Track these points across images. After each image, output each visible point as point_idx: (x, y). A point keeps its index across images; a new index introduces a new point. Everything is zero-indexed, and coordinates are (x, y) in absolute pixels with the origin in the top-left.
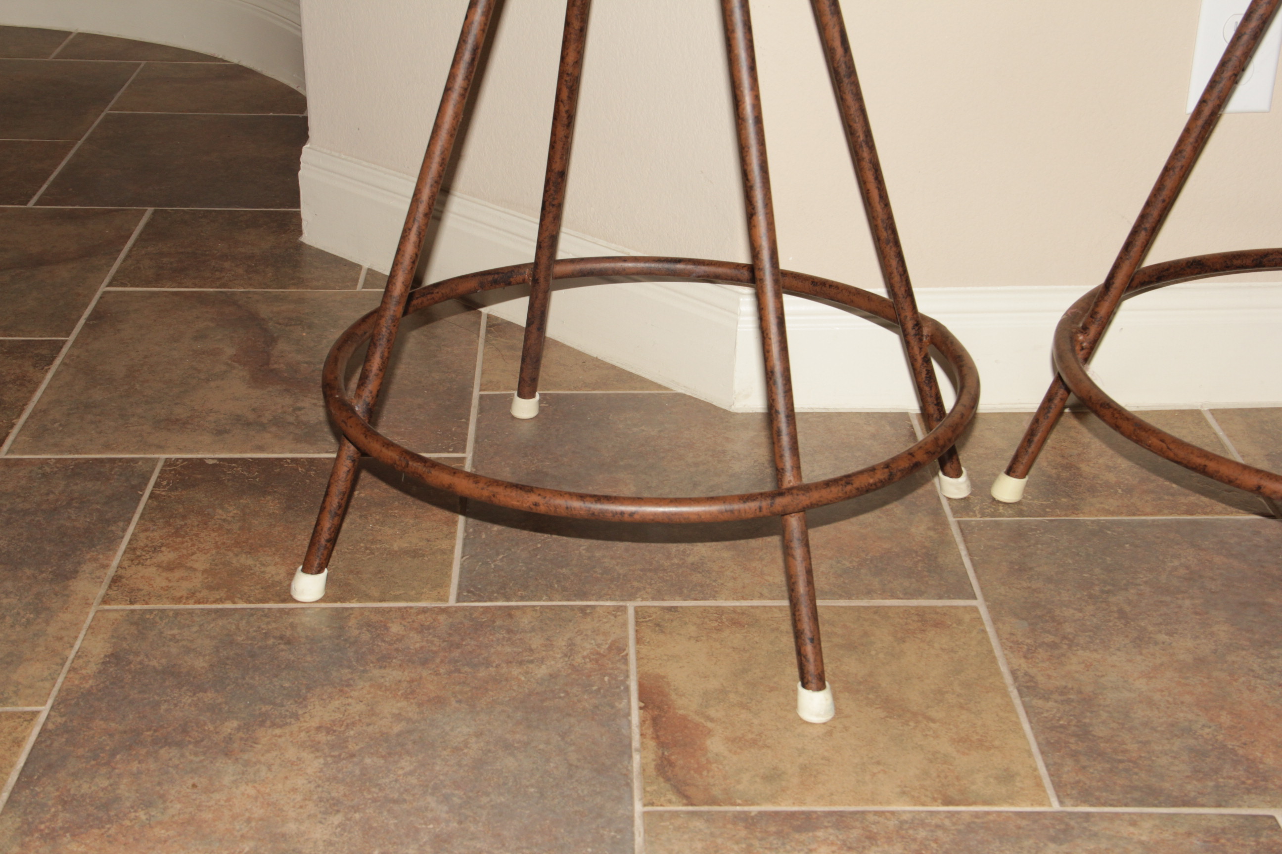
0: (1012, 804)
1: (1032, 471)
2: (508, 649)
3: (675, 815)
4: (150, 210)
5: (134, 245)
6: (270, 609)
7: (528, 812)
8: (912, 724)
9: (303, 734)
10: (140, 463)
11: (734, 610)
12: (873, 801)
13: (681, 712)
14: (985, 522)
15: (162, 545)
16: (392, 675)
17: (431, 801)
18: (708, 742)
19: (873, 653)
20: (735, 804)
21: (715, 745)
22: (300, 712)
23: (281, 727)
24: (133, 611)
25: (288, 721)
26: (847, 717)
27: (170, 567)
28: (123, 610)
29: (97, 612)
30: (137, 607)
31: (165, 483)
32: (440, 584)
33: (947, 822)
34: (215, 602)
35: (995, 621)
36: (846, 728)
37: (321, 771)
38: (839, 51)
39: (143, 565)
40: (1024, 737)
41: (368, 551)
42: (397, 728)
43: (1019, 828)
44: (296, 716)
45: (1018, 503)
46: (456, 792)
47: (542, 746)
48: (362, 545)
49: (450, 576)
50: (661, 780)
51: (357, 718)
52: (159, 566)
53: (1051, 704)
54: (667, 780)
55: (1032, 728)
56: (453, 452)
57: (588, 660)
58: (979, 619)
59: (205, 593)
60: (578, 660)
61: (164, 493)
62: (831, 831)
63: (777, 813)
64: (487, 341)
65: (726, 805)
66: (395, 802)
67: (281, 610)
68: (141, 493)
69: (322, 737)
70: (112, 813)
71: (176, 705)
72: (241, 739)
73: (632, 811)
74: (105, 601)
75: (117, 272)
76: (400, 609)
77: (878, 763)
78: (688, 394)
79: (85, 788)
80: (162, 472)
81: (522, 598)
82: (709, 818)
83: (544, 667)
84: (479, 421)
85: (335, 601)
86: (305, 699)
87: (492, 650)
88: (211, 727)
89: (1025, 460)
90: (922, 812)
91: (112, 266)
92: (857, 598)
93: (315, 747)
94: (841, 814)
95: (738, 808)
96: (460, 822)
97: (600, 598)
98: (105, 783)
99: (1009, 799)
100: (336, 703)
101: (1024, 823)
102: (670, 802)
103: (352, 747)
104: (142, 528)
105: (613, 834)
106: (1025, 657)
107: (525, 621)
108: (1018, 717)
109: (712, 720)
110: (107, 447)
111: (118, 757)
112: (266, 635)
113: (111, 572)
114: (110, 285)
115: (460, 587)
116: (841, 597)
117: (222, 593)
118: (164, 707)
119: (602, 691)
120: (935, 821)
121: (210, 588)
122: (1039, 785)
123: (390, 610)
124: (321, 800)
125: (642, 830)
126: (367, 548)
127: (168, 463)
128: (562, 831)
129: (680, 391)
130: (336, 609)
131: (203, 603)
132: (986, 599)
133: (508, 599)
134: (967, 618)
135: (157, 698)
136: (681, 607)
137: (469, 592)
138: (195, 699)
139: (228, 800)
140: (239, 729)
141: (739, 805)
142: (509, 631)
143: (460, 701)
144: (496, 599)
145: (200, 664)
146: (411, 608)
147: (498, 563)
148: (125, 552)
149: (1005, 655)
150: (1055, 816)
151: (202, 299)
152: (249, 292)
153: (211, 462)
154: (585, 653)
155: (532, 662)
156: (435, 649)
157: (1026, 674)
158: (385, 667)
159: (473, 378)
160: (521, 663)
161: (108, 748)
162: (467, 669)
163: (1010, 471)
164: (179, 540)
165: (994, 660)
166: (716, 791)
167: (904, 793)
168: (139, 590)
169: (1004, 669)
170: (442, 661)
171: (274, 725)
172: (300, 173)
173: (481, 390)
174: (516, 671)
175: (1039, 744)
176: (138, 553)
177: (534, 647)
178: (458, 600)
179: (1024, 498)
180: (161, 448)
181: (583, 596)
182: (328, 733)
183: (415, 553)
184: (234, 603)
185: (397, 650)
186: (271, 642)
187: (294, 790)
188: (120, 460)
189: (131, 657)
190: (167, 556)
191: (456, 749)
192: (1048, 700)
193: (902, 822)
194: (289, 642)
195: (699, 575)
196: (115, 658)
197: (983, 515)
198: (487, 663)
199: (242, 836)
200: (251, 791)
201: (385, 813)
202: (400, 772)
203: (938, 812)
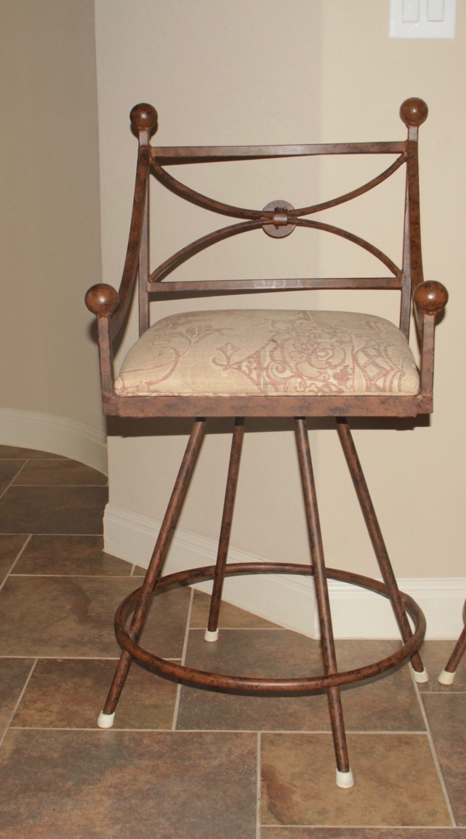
0: (434, 825)
1: (459, 669)
2: (200, 752)
3: (275, 828)
4: (31, 535)
5: (23, 553)
6: (87, 731)
7: (207, 826)
8: (391, 789)
9: (103, 789)
10: (27, 661)
11: (309, 735)
12: (369, 824)
13: (281, 782)
14: (434, 694)
15: (37, 700)
16: (144, 763)
17: (162, 820)
18: (293, 796)
19: (375, 756)
20: (304, 824)
21: (296, 798)
22: (102, 779)
23: (93, 785)
24: (25, 730)
25: (96, 782)
26: (360, 785)
27: (41, 710)
28: (20, 730)
29: (8, 730)
30: (26, 728)
31: (38, 670)
32: (168, 721)
33: (403, 833)
34: (62, 727)
35: (434, 742)
36: (359, 791)
37: (111, 805)
38: (357, 470)
39: (29, 709)
40: (443, 795)
41: (134, 705)
42: (146, 787)
43: (436, 836)
44: (99, 780)
45: (452, 685)
46: (173, 816)
47: (214, 797)
48: (131, 702)
49: (172, 718)
50: (270, 813)
51: (128, 782)
52: (36, 709)
53: (457, 780)
54: (273, 813)
55: (447, 791)
56: (176, 657)
57: (237, 758)
58: (427, 741)
59: (57, 722)
60: (233, 758)
61: (38, 675)
62: (348, 836)
63: (323, 829)
64: (194, 603)
65: (300, 824)
66: (145, 820)
67: (93, 732)
68: (27, 675)
69: (112, 790)
70: (18, 820)
71: (45, 774)
72: (75, 790)
73: (256, 826)
74: (12, 725)
75: (15, 567)
76: (148, 732)
77: (373, 807)
78: (293, 630)
79: (6, 809)
80: (37, 665)
81: (207, 729)
82: (291, 830)
83: (216, 761)
84: (189, 643)
85: (118, 728)
86: (104, 773)
87: (192, 753)
88: (61, 784)
89: (454, 663)
90: (391, 829)
91: (12, 563)
92: (369, 730)
93: (109, 795)
94: (353, 830)
95: (305, 826)
96: (175, 830)
97: (244, 729)
98: (15, 807)
99: (433, 823)
100: (118, 775)
101: (438, 833)
102: (273, 823)
103: (125, 795)
104: (28, 691)
105: (246, 836)
106: (447, 758)
107: (208, 739)
108: (441, 786)
109: (294, 786)
110: (11, 653)
111: (20, 796)
112: (86, 743)
113: (14, 712)
114: (12, 573)
115: (178, 723)
116: (361, 730)
117: (65, 723)
118: (39, 774)
119: (244, 772)
120: (397, 832)
121: (60, 721)
122: (448, 816)
123: (144, 733)
124: (111, 818)
125: (260, 835)
126: (133, 703)
127: (39, 659)
128: (222, 835)
129: (288, 628)
130: (119, 732)
131: (57, 727)
132: (431, 730)
133: (200, 729)
134: (421, 740)
135: (36, 770)
136: (283, 734)
137: (181, 725)
138: (54, 771)
139: (69, 816)
140: (74, 785)
141: (306, 825)
142: (200, 744)
143: (176, 776)
144: (194, 729)
145: (56, 755)
146: (154, 732)
147: (196, 712)
148: (20, 703)
149: (438, 757)
150: (454, 831)
151: (55, 580)
152: (78, 577)
153: (59, 661)
154: (236, 755)
155: (211, 758)
156: (164, 751)
157: (447, 766)
158: (141, 759)
159: (186, 621)
160: (205, 759)
161: (15, 791)
162: (180, 761)
163: (447, 669)
164: (45, 697)
165: (432, 760)
166: (295, 819)
167: (384, 820)
168: (27, 720)
169: (437, 764)
170: (168, 757)
171: (89, 784)
172: (104, 518)
173: (190, 627)
174: (203, 762)
175: (450, 798)
176: (26, 703)
177: (212, 751)
178: (176, 729)
179: (454, 682)
180: (36, 653)
181: (237, 728)
182: (114, 788)
183: (156, 706)
184: (71, 727)
185: (147, 751)
186: (88, 746)
187: (99, 813)
188: (18, 659)
189: (24, 751)
190: (40, 705)
191: (174, 797)
192: (456, 778)
193: (382, 833)
194: (96, 747)
195: (293, 719)
196: (17, 751)
197: (434, 690)
198: (190, 758)
199: (76, 833)
200: (79, 813)
201: (141, 825)
202: (148, 807)
203: (399, 829)
